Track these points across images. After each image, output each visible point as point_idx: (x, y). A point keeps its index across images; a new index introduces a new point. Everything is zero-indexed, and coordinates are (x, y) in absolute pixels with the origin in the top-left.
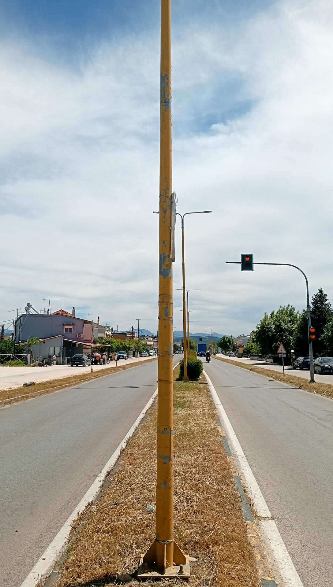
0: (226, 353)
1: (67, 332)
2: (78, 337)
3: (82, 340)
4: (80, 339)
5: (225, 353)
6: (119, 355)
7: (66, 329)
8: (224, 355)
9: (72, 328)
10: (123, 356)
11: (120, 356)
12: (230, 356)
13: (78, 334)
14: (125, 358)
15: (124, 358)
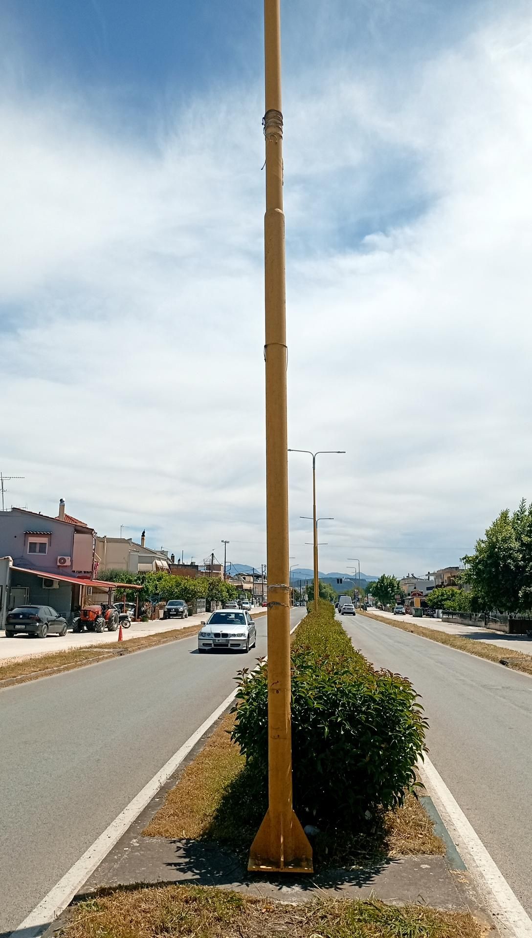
0: (385, 606)
1: (35, 552)
2: (59, 564)
3: (69, 571)
4: (65, 570)
5: (383, 607)
6: (170, 607)
7: (33, 545)
8: (382, 610)
9: (46, 543)
10: (177, 610)
11: (169, 610)
12: (397, 613)
13: (59, 558)
14: (181, 615)
15: (178, 614)
